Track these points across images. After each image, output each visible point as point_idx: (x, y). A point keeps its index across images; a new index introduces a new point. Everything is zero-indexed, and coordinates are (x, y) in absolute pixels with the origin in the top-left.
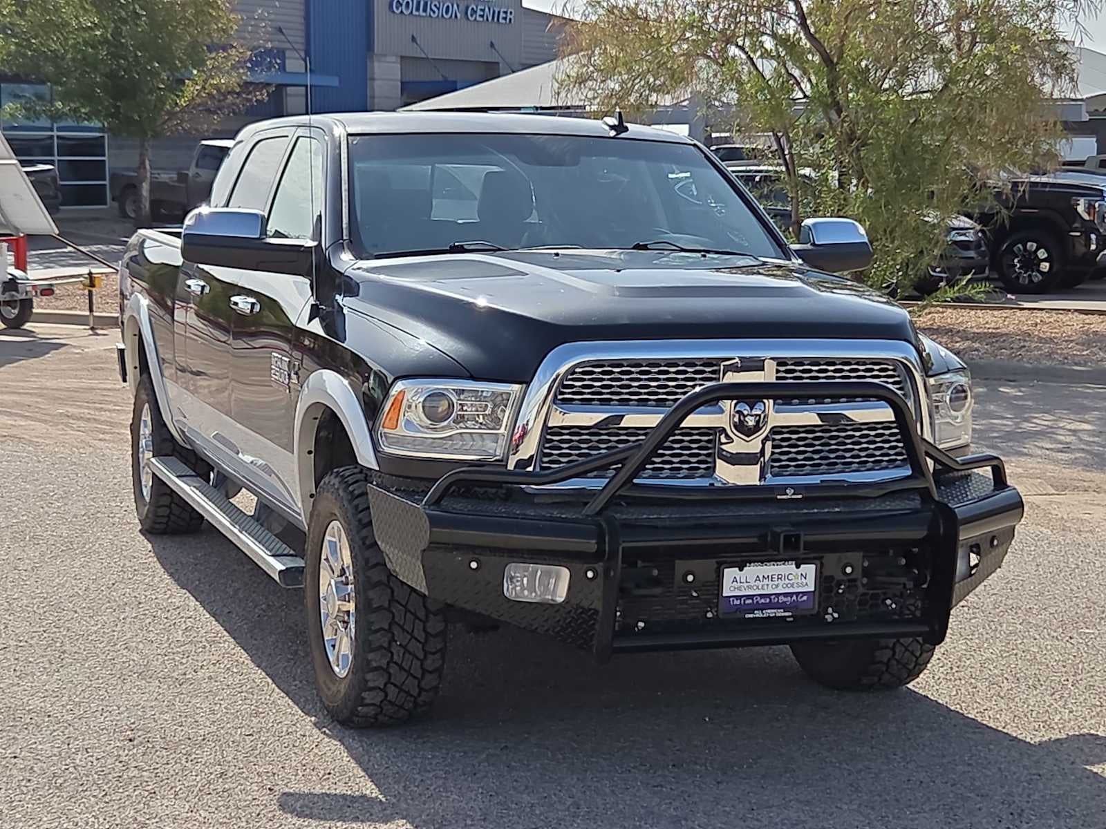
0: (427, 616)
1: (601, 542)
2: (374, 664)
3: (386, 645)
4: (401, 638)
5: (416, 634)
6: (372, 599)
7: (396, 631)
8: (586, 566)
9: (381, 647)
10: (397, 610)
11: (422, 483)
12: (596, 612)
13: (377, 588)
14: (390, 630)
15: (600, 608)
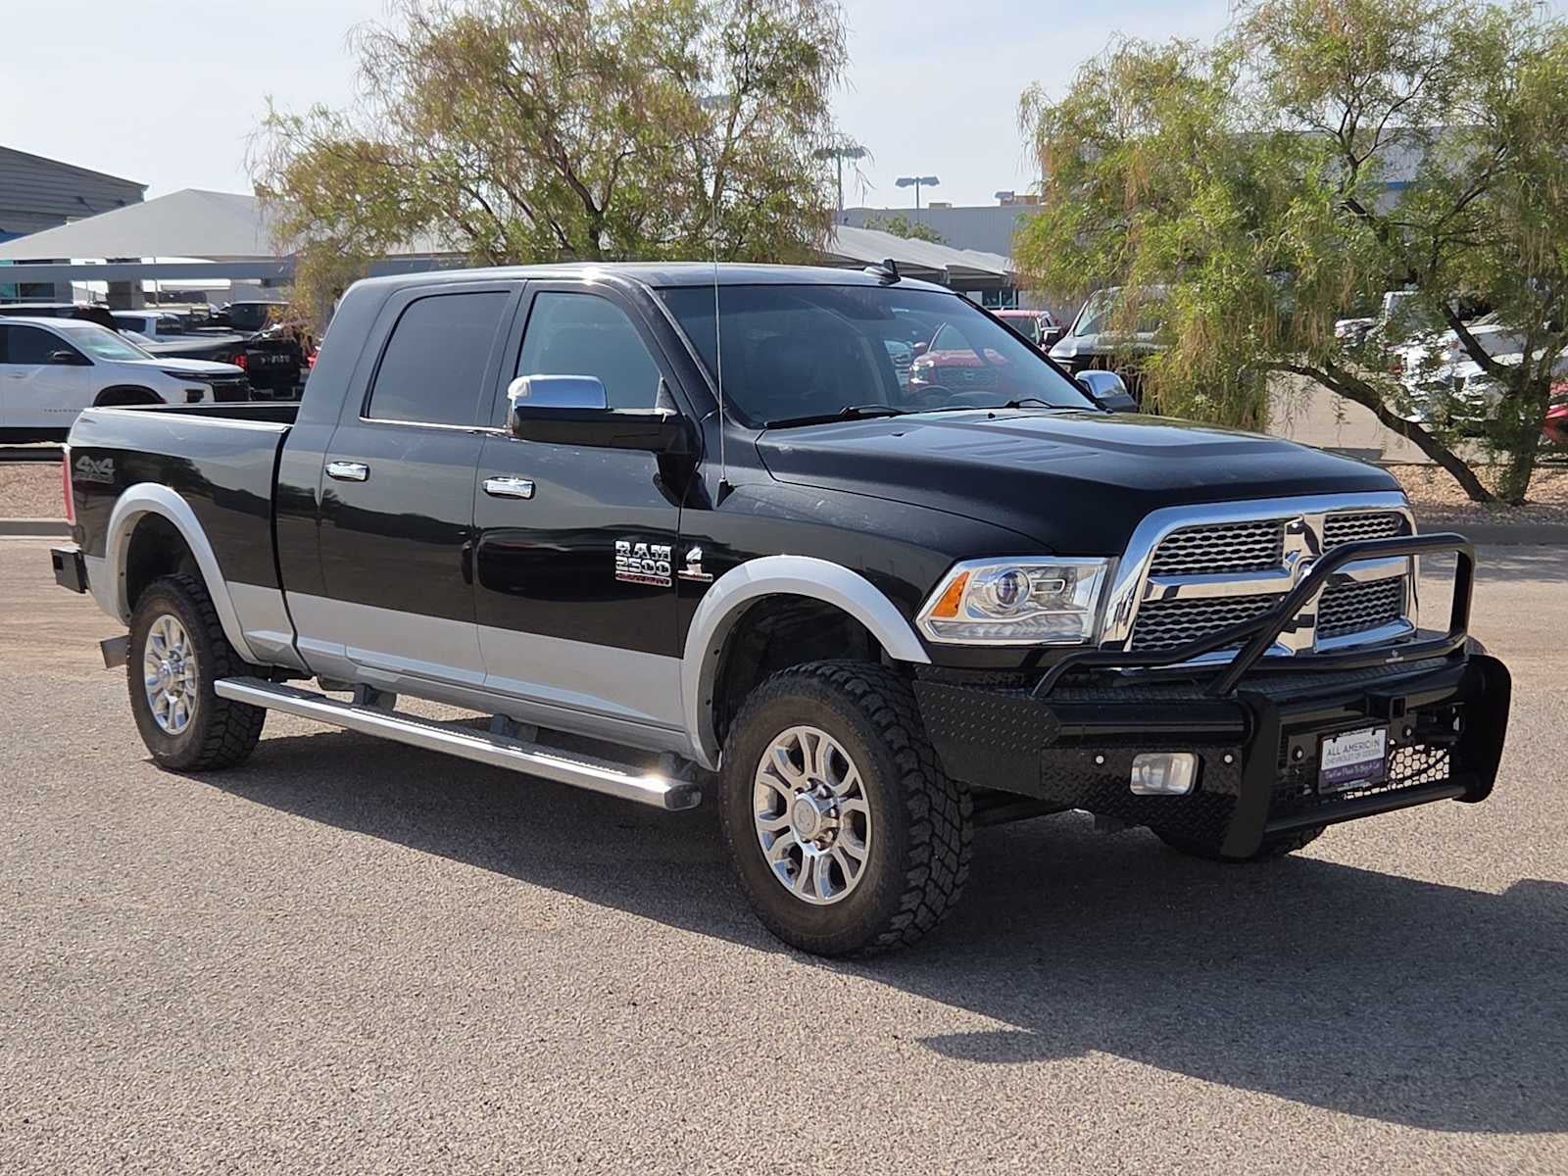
0: (961, 824)
1: (1247, 724)
2: (913, 884)
3: (926, 861)
4: (940, 851)
5: (952, 846)
6: (913, 810)
7: (936, 842)
8: (1222, 750)
9: (922, 864)
10: (937, 819)
11: (1000, 674)
12: (1234, 797)
13: (915, 798)
14: (930, 844)
15: (1238, 794)
